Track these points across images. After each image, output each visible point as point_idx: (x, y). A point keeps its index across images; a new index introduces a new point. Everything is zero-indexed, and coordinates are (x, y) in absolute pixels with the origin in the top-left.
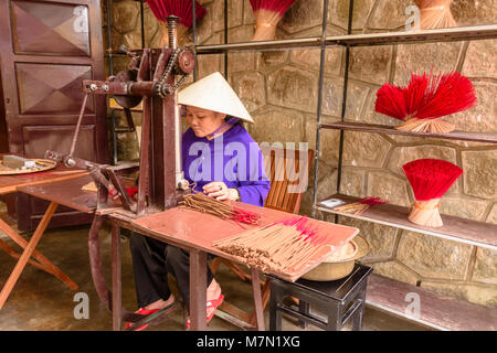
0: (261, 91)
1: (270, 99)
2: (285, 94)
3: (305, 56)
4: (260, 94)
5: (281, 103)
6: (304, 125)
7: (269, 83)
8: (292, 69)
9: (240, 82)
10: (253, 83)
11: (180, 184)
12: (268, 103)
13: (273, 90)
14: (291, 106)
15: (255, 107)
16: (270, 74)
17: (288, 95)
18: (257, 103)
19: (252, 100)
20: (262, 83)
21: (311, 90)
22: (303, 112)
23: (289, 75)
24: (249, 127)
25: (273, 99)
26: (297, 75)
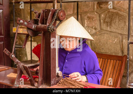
0: (98, 22)
1: (102, 27)
2: (111, 24)
3: (121, 3)
4: (97, 24)
5: (109, 29)
6: (122, 41)
7: (101, 18)
8: (115, 11)
9: (86, 17)
10: (93, 18)
11: (58, 74)
12: (101, 29)
13: (104, 22)
14: (115, 30)
15: (94, 31)
16: (102, 13)
17: (113, 25)
18: (95, 29)
19: (92, 28)
20: (98, 18)
21: (125, 22)
22: (121, 34)
23: (113, 14)
24: (91, 42)
25: (104, 27)
26: (117, 14)
